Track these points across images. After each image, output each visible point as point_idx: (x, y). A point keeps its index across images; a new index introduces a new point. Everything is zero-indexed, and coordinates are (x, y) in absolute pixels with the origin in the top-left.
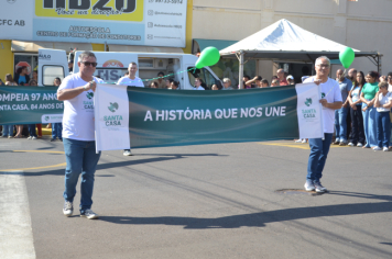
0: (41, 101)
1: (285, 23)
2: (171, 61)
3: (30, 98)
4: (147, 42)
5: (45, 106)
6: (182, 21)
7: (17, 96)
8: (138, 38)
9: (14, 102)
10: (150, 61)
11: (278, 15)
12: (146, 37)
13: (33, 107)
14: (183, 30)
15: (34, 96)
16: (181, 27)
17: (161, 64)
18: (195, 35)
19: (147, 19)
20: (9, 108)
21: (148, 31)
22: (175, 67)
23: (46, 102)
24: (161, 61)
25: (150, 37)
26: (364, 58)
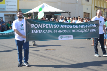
0: (59, 29)
1: (45, 4)
2: (14, 15)
3: (54, 26)
4: (7, 10)
5: (62, 31)
6: (16, 4)
7: (46, 26)
8: (4, 9)
9: (45, 28)
10: (8, 15)
11: (43, 2)
12: (6, 8)
13: (55, 31)
14: (17, 6)
15: (56, 26)
16: (16, 6)
17: (11, 16)
18: (20, 8)
19: (6, 3)
20: (41, 31)
21: (7, 7)
22: (15, 17)
23: (62, 29)
24: (11, 15)
25: (7, 8)
26: (66, 13)
